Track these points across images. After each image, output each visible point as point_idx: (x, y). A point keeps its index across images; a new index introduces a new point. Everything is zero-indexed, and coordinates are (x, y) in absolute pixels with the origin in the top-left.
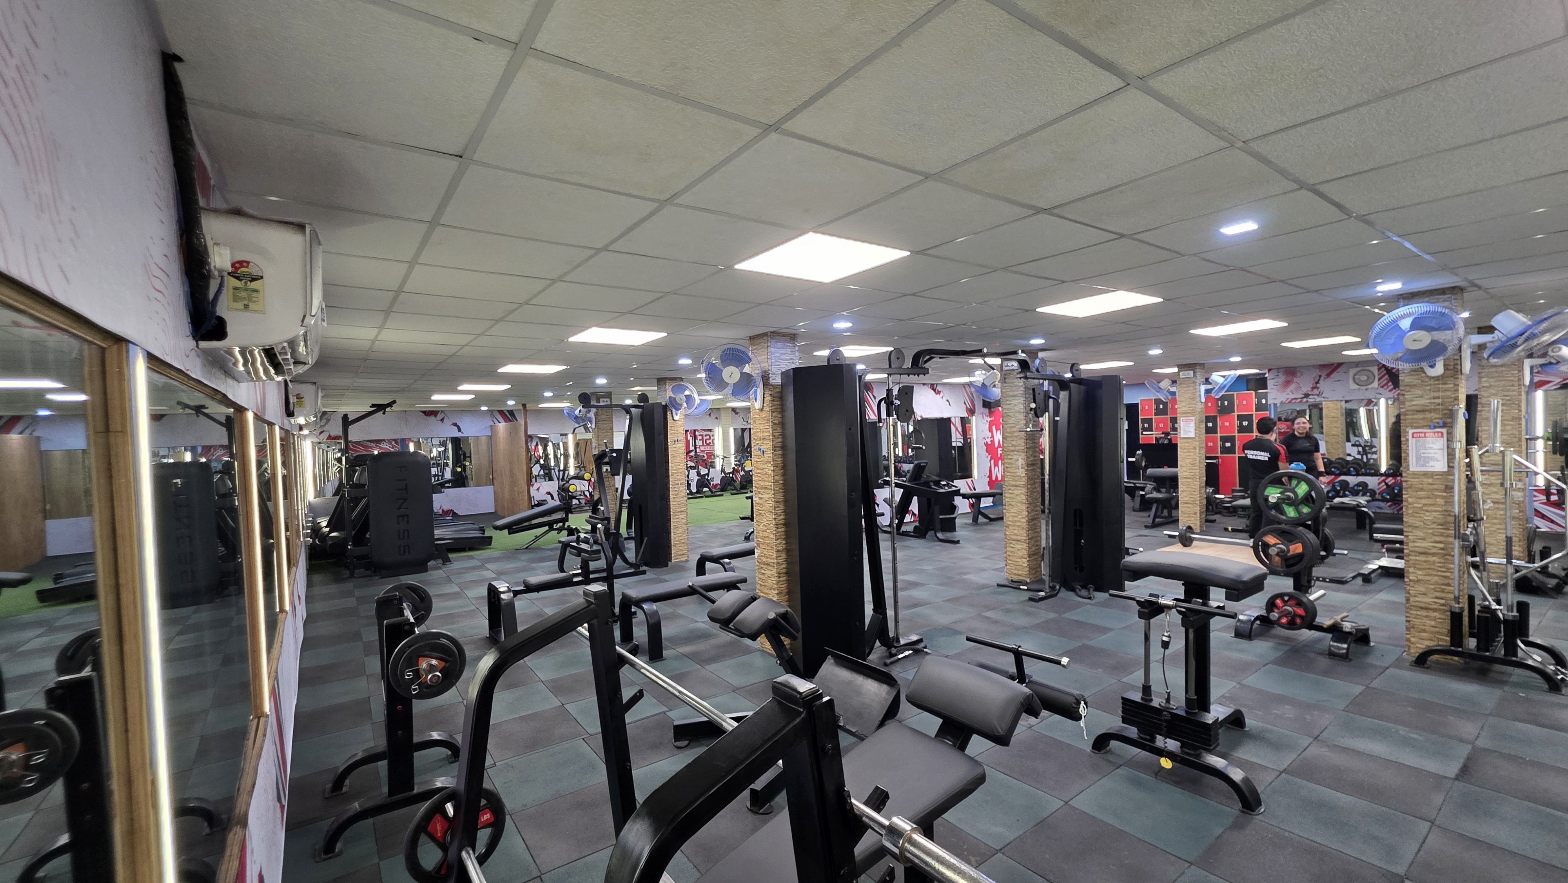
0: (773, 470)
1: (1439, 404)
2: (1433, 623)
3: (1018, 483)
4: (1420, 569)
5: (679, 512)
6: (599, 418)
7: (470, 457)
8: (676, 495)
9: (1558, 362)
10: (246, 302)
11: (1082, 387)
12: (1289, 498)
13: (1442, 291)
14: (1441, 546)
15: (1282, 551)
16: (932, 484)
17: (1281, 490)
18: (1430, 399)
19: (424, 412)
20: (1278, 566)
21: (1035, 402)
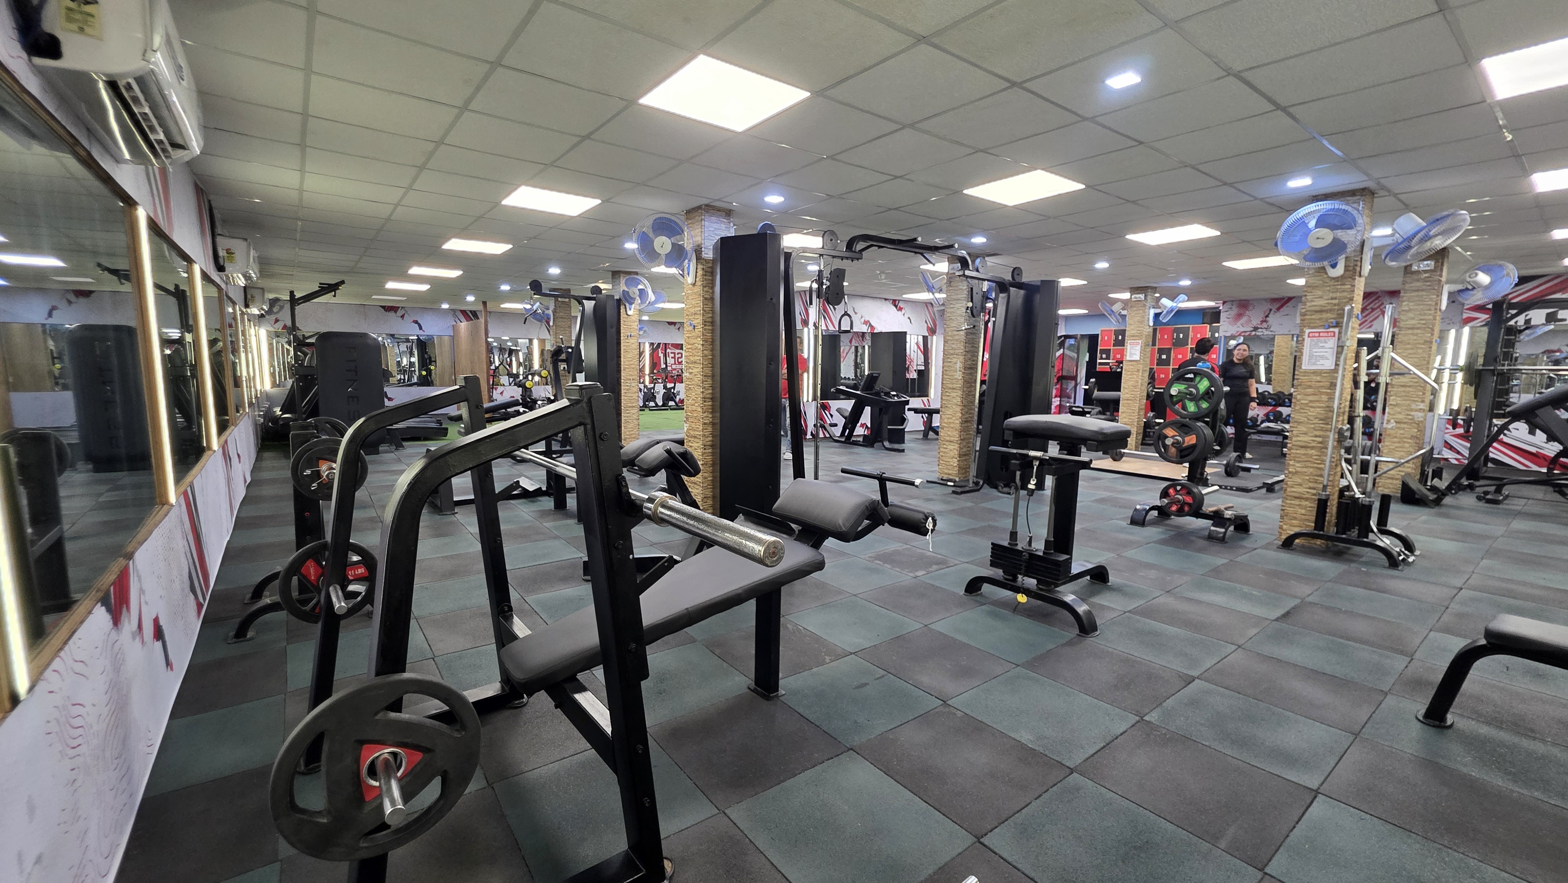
0: (703, 345)
1: (1335, 305)
2: (1303, 511)
3: (955, 386)
4: (1299, 462)
5: (630, 407)
6: (557, 315)
7: (435, 361)
8: (627, 390)
9: (1474, 288)
10: (80, 25)
11: (1022, 292)
12: (1191, 394)
13: (1352, 193)
14: (1320, 439)
15: (1178, 442)
16: (883, 394)
17: (1186, 386)
18: (1328, 299)
19: (383, 307)
20: (1173, 457)
21: (972, 301)
